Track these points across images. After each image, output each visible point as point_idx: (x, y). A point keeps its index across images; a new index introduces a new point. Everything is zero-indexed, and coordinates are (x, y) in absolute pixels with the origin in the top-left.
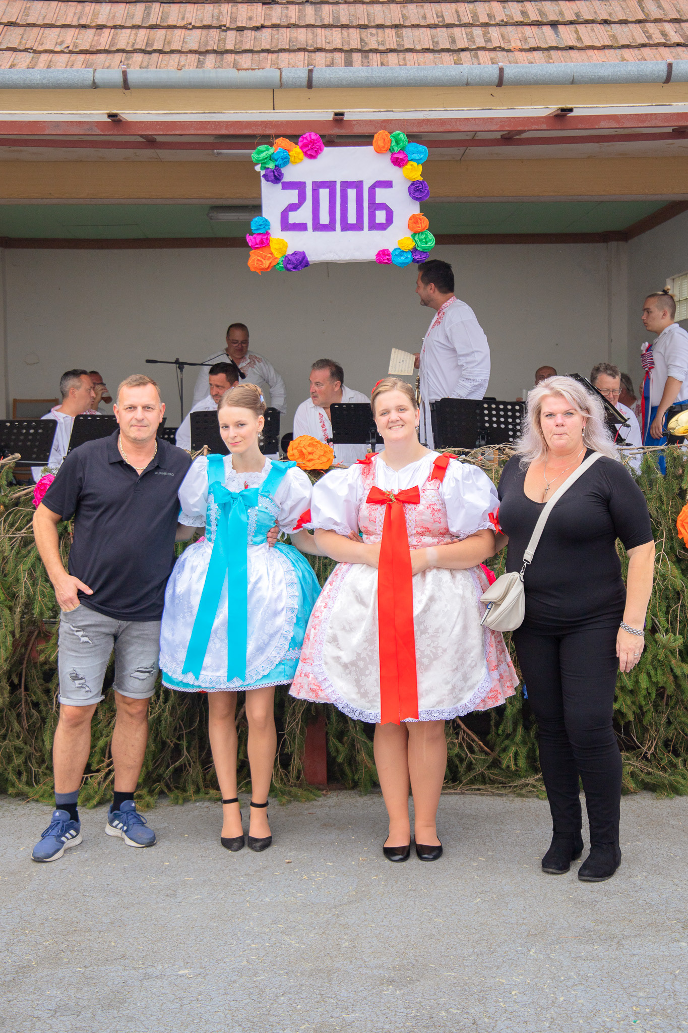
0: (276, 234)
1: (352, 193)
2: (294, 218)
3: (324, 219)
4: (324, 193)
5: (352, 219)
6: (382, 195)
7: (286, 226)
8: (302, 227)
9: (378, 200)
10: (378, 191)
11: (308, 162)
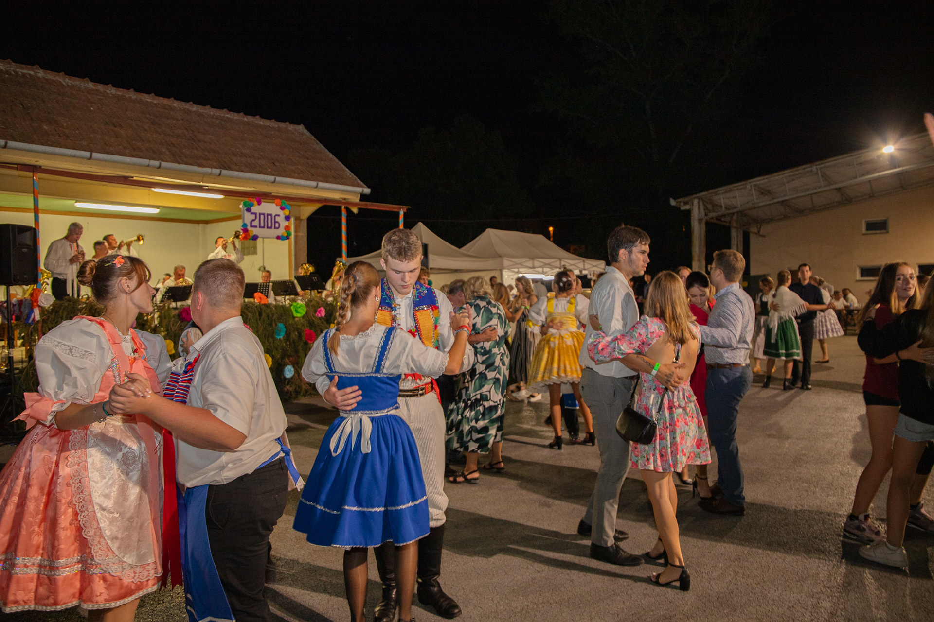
0: (249, 228)
1: (269, 217)
2: (254, 223)
3: (262, 225)
4: (262, 217)
5: (270, 225)
6: (277, 219)
7: (251, 226)
8: (256, 227)
9: (277, 220)
10: (277, 217)
11: (258, 206)
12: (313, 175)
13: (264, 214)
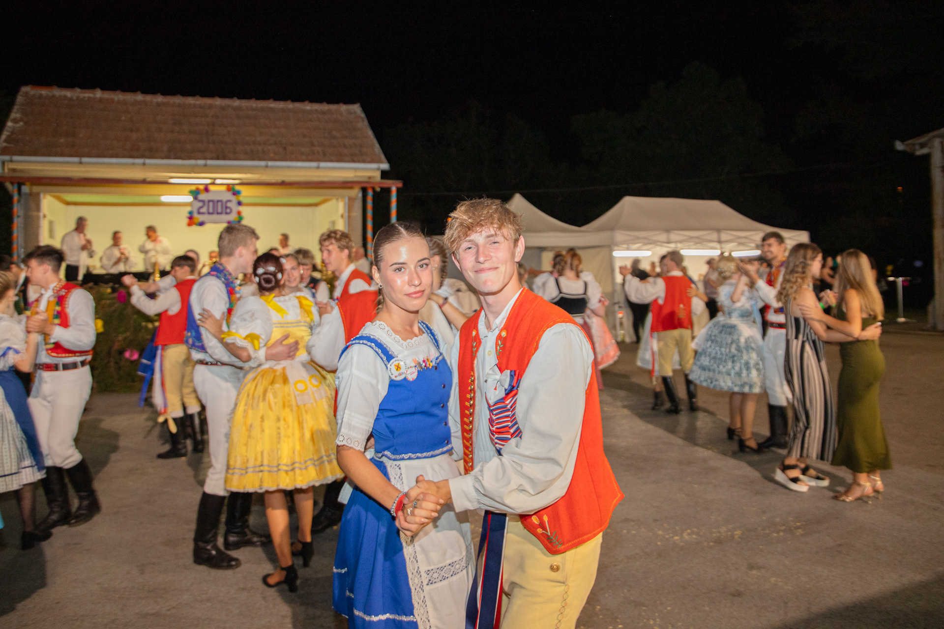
0: (196, 215)
1: (220, 204)
2: (202, 210)
3: (211, 211)
4: (211, 204)
5: (219, 211)
6: (229, 204)
7: (199, 213)
8: (203, 213)
12: (325, 154)
13: (213, 201)
